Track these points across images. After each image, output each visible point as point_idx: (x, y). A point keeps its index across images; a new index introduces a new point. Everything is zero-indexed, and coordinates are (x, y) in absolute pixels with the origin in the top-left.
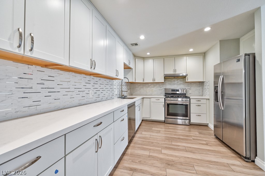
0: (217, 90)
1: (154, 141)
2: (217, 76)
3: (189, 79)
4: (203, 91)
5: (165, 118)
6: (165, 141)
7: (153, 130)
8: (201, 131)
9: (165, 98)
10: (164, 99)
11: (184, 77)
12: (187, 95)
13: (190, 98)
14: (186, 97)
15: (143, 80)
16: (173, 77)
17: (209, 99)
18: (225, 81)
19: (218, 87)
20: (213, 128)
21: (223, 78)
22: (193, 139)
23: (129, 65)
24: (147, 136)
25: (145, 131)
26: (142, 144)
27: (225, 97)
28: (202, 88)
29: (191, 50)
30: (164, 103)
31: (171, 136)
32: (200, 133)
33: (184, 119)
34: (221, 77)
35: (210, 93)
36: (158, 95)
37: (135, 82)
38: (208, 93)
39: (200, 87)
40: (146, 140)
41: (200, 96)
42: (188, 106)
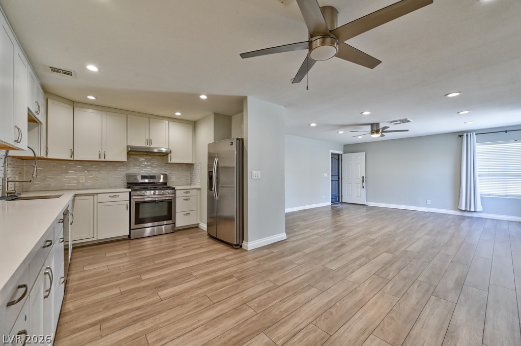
0: (212, 176)
1: (120, 272)
2: (211, 158)
3: (174, 159)
4: (191, 178)
5: (130, 229)
6: (141, 264)
7: (109, 257)
8: (191, 235)
9: (130, 193)
11: (165, 155)
12: (168, 185)
13: (176, 189)
14: (169, 188)
15: (72, 154)
16: (146, 153)
17: (200, 189)
18: (220, 165)
19: (212, 172)
20: (206, 227)
21: (218, 162)
22: (184, 247)
23: (35, 114)
24: (100, 270)
25: (90, 264)
26: (95, 286)
27: (220, 185)
28: (191, 174)
29: (178, 114)
30: (128, 202)
31: (150, 255)
32: (190, 238)
34: (216, 160)
35: (201, 181)
36: (111, 188)
37: (45, 157)
38: (199, 181)
39: (187, 171)
40: (101, 277)
41: (187, 185)
42: (172, 202)
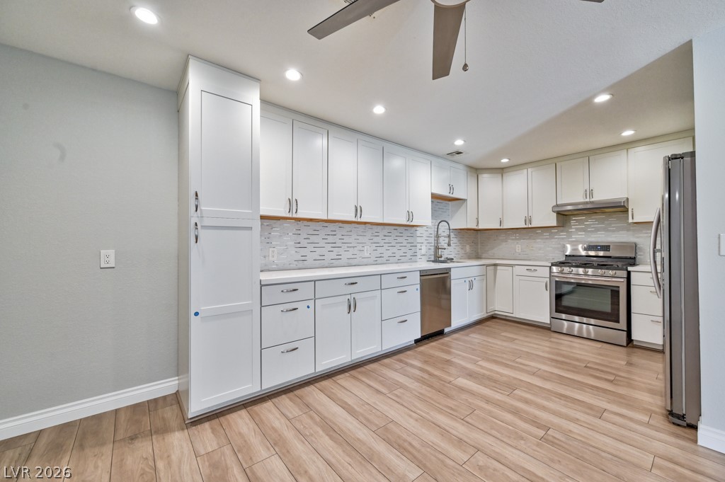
3: (637, 215)
5: (551, 317)
9: (550, 267)
10: (548, 268)
11: (623, 211)
13: (629, 269)
15: (501, 222)
23: (449, 194)
29: (628, 133)
30: (548, 279)
32: (632, 364)
33: (593, 323)
37: (476, 228)
42: (618, 292)
